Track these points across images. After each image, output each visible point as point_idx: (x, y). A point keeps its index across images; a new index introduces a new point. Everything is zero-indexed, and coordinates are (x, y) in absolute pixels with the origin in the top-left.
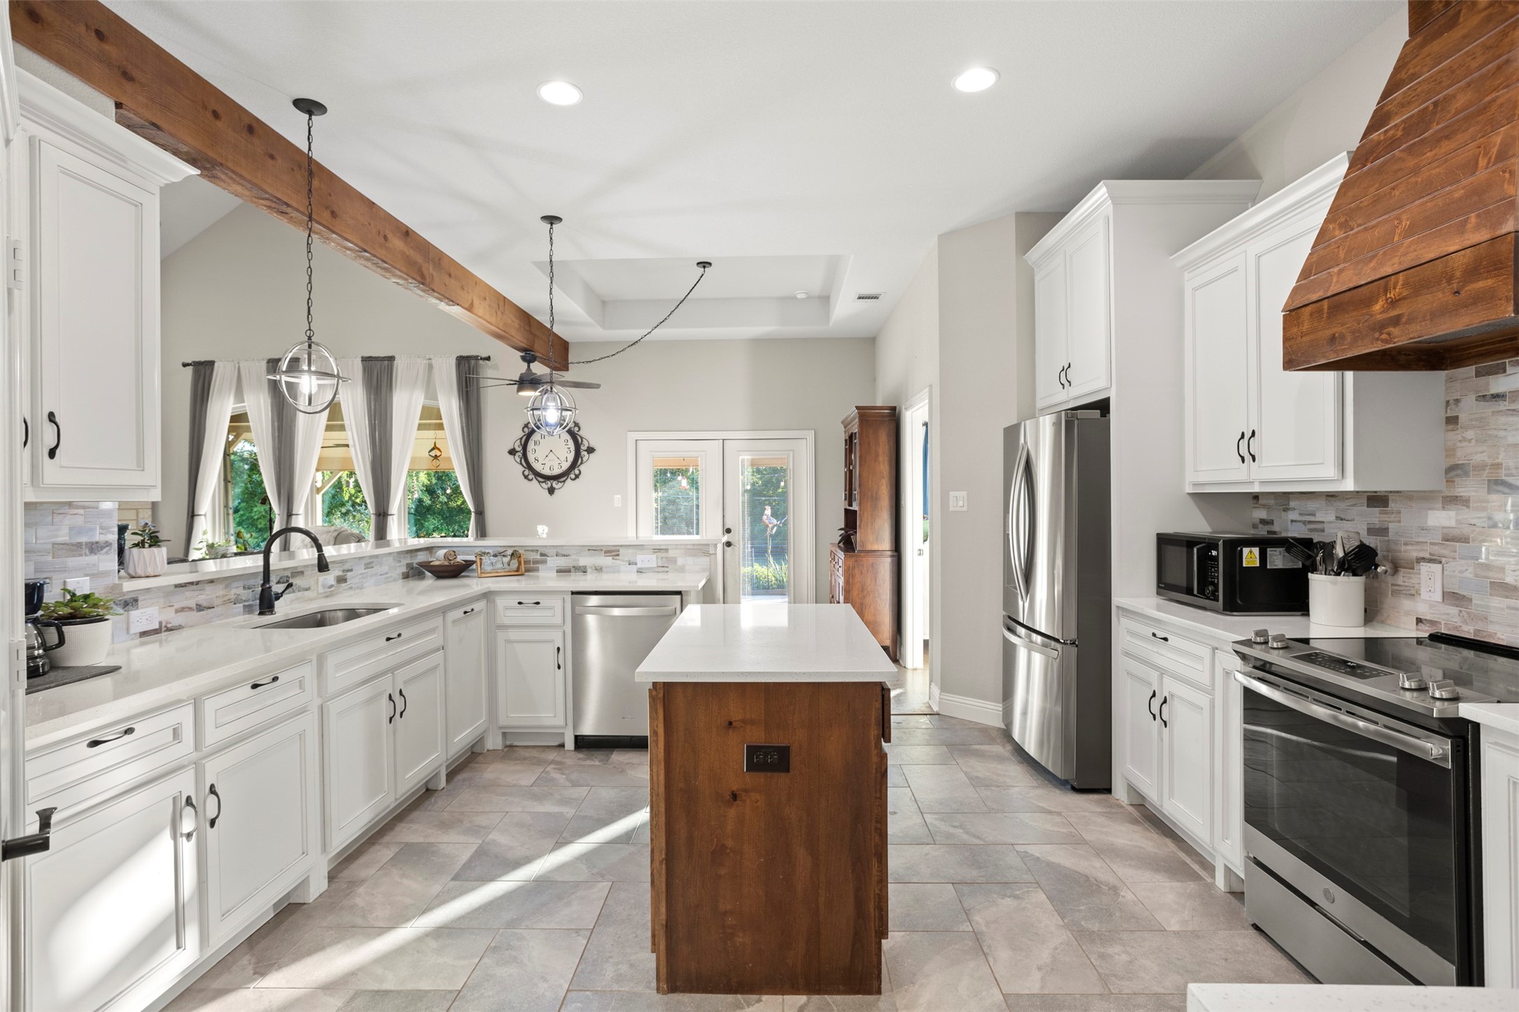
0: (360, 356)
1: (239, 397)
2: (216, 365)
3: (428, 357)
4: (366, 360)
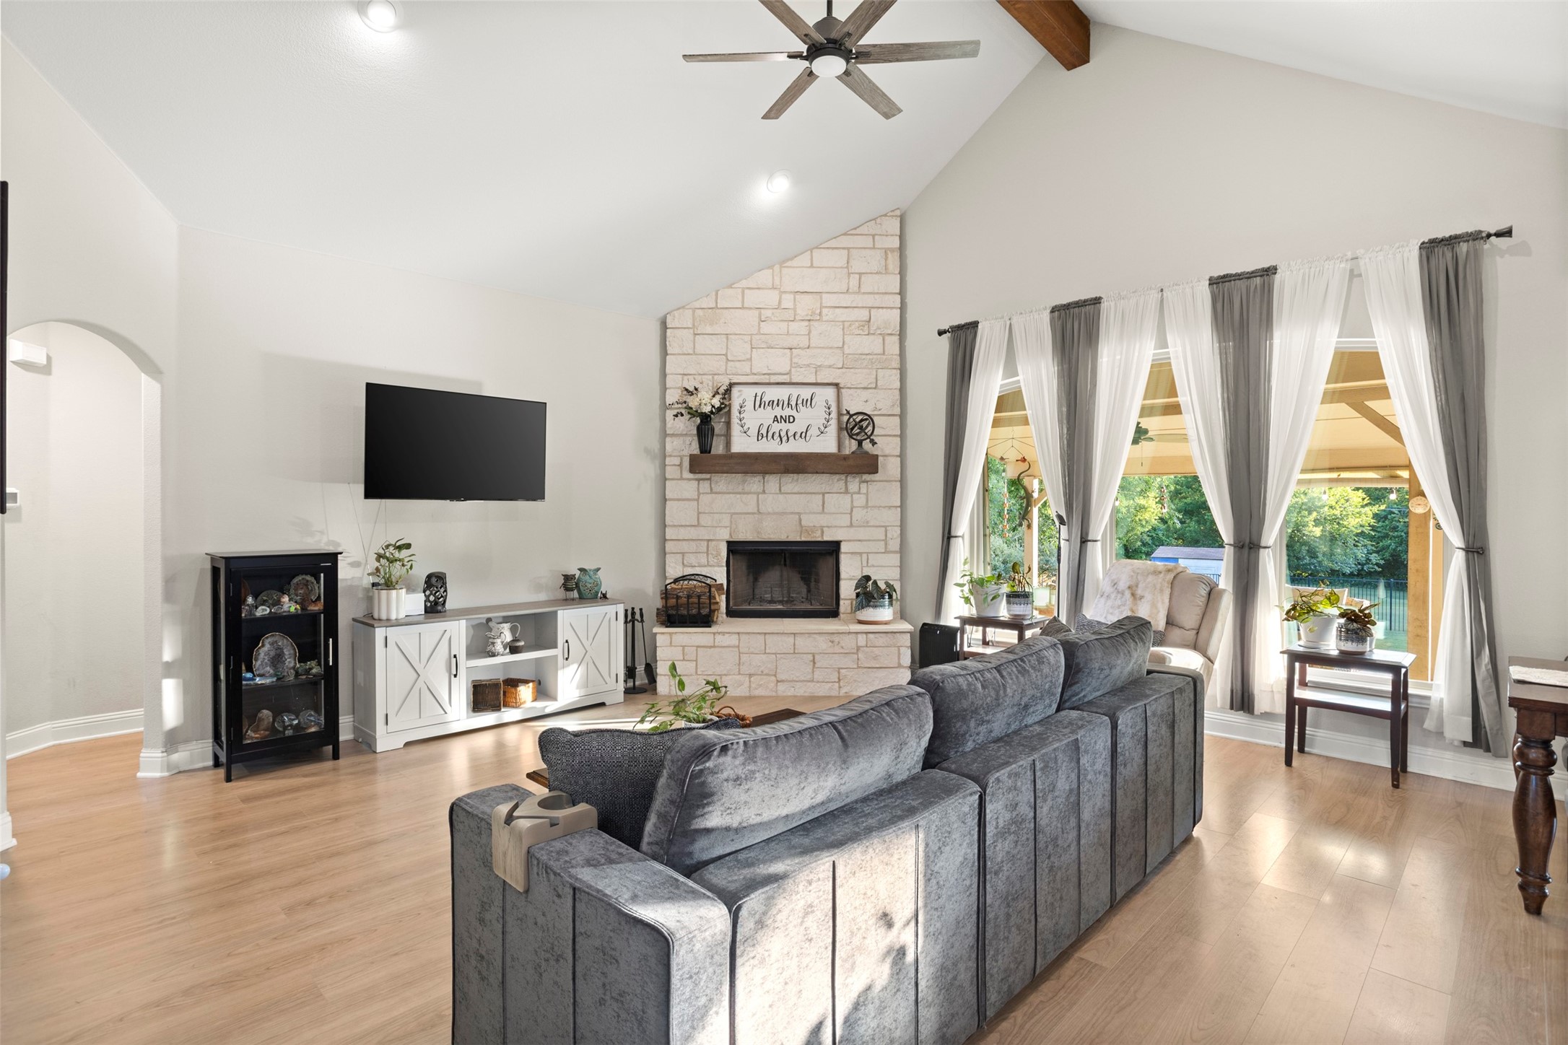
0: (1208, 278)
1: (1011, 369)
2: (980, 326)
3: (1349, 255)
4: (1214, 282)
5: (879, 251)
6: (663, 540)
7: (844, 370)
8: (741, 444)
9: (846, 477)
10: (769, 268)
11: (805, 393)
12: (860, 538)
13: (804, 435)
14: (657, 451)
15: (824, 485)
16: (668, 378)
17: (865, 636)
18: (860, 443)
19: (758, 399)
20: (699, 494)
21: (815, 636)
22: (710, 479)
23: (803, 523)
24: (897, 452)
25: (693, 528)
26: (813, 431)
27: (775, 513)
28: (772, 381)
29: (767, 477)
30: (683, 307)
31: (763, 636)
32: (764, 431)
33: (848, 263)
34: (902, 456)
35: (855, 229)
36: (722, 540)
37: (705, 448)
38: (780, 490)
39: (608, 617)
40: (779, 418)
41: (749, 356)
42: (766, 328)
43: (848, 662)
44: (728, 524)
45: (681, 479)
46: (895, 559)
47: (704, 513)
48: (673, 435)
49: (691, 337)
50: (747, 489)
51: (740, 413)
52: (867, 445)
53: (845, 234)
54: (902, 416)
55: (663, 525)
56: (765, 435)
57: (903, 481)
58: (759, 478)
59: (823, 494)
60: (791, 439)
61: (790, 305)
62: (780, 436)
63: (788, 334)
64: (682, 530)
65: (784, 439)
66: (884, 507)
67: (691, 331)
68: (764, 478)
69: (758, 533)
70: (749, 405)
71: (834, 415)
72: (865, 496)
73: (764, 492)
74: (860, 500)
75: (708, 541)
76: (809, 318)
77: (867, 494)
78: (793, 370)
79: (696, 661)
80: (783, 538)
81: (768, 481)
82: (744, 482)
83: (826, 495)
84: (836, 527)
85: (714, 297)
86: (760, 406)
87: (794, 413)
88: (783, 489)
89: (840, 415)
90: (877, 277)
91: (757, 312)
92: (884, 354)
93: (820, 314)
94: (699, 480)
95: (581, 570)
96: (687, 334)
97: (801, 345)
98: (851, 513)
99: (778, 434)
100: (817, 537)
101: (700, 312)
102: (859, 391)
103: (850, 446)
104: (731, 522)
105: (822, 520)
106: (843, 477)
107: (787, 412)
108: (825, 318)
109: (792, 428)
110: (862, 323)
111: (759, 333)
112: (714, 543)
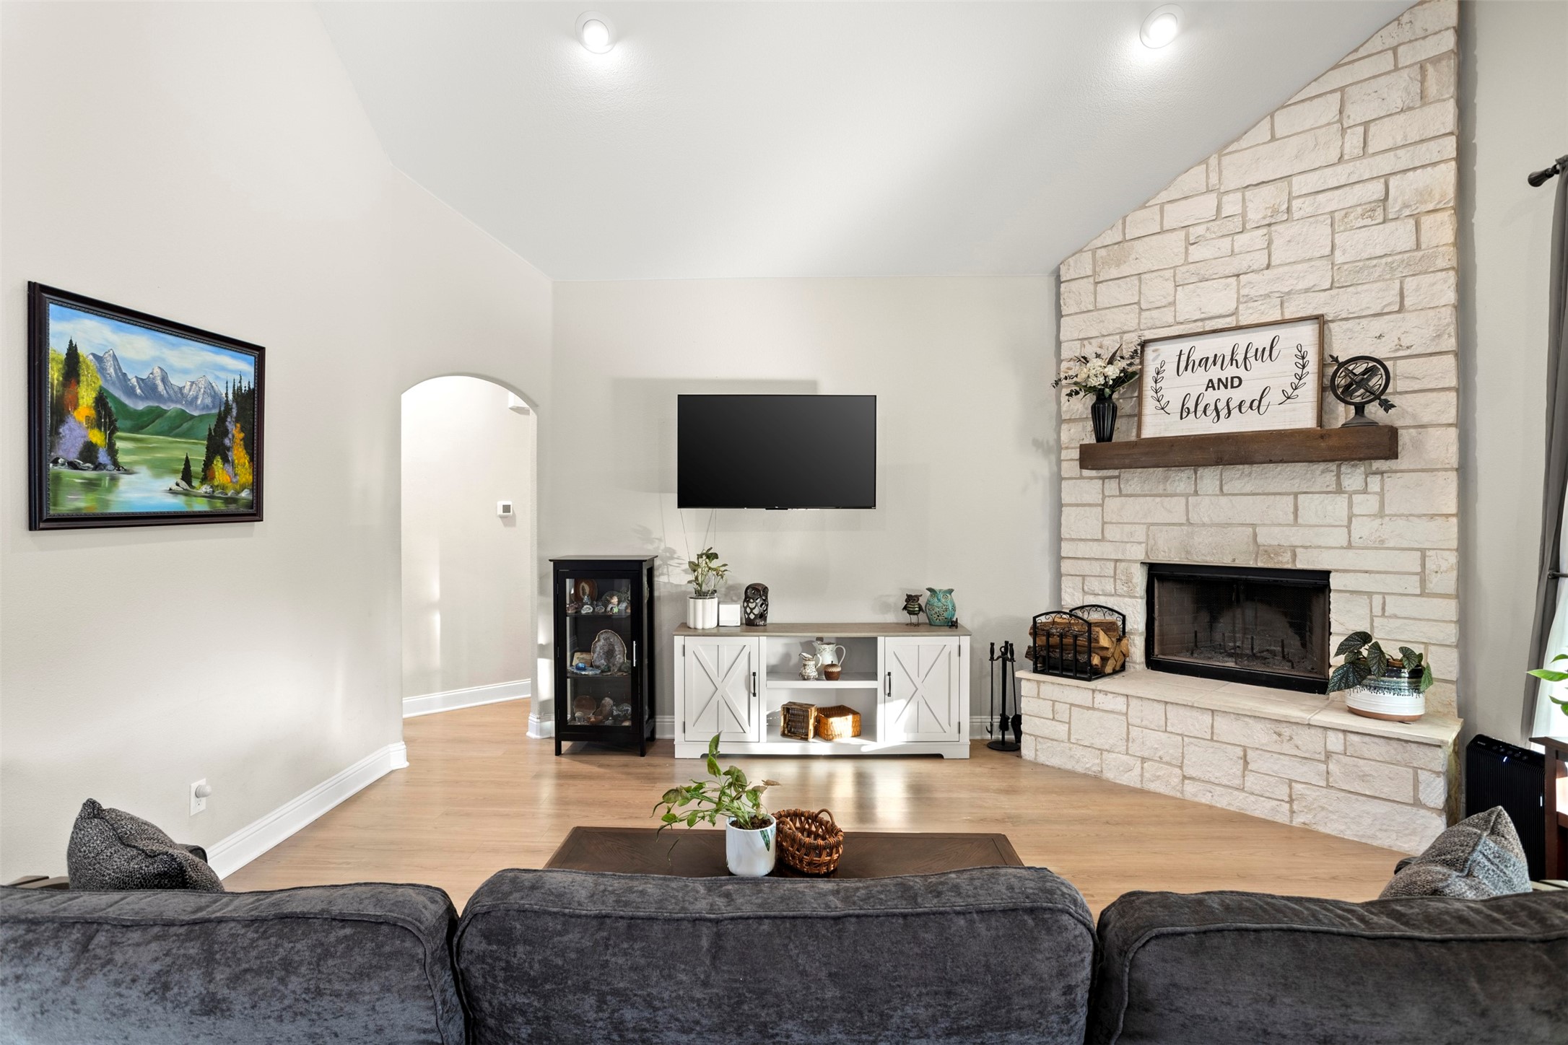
5: (1405, 73)
6: (1059, 558)
7: (1334, 292)
8: (1156, 425)
9: (1339, 466)
10: (1200, 163)
11: (1261, 339)
12: (1366, 569)
13: (1256, 405)
14: (1052, 442)
15: (1298, 480)
16: (1064, 346)
17: (1341, 735)
18: (1360, 409)
19: (1184, 358)
20: (1104, 497)
21: (1247, 719)
22: (1118, 477)
23: (1260, 540)
24: (1451, 416)
25: (1095, 543)
26: (1274, 397)
27: (1212, 525)
28: (1207, 329)
29: (1201, 471)
30: (1081, 251)
31: (1162, 706)
32: (1191, 405)
33: (1341, 112)
34: (1464, 426)
35: (1356, 50)
36: (1135, 561)
37: (1103, 435)
38: (1221, 489)
39: (946, 651)
40: (1215, 382)
41: (1171, 299)
42: (1196, 253)
43: (1310, 773)
44: (1143, 539)
45: (1082, 477)
46: (1449, 609)
47: (1111, 523)
48: (1069, 421)
49: (1091, 287)
50: (1170, 489)
51: (1156, 382)
52: (1374, 411)
53: (1336, 66)
54: (1464, 354)
55: (1058, 539)
56: (1192, 409)
57: (1465, 471)
58: (1188, 472)
59: (1296, 495)
60: (1235, 412)
61: (1237, 209)
62: (1216, 409)
63: (1233, 253)
64: (1081, 545)
65: (1223, 413)
66: (1419, 516)
67: (1091, 280)
68: (1196, 473)
69: (1188, 552)
70: (1170, 368)
71: (1312, 367)
72: (1377, 497)
73: (1196, 493)
74: (1365, 504)
75: (1116, 561)
76: (1267, 222)
77: (1382, 494)
78: (1241, 307)
79: (1069, 723)
80: (1226, 561)
81: (1202, 477)
82: (1166, 479)
83: (1301, 497)
84: (1319, 547)
85: (1120, 227)
86: (1186, 369)
87: (1241, 372)
88: (1225, 489)
89: (1322, 365)
90: (1402, 117)
91: (1182, 234)
92: (1418, 247)
93: (1288, 210)
94: (1103, 478)
95: (930, 590)
96: (1087, 285)
97: (1255, 267)
98: (1349, 527)
99: (1212, 407)
100: (1285, 562)
101: (1102, 253)
102: (1364, 321)
103: (1342, 414)
104: (1148, 535)
105: (1294, 537)
106: (1333, 466)
107: (1230, 371)
108: (1296, 216)
109: (1236, 395)
110: (1368, 207)
111: (1187, 263)
112: (1123, 564)
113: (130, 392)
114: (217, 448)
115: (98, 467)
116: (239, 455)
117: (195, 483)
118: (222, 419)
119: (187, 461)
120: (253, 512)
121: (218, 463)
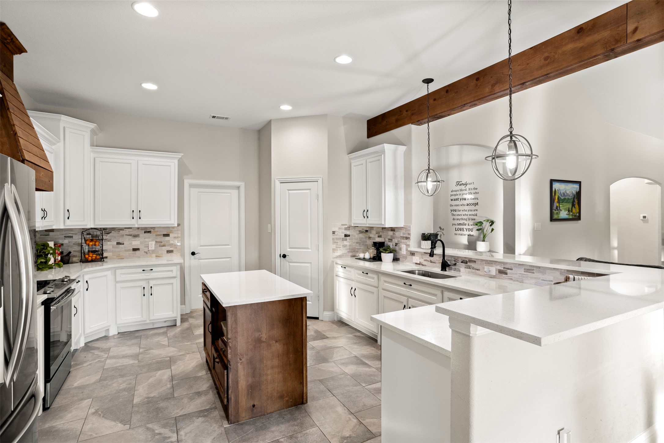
113: (561, 195)
114: (573, 205)
115: (558, 210)
116: (577, 206)
117: (570, 212)
118: (574, 198)
119: (569, 208)
120: (578, 218)
121: (573, 208)
